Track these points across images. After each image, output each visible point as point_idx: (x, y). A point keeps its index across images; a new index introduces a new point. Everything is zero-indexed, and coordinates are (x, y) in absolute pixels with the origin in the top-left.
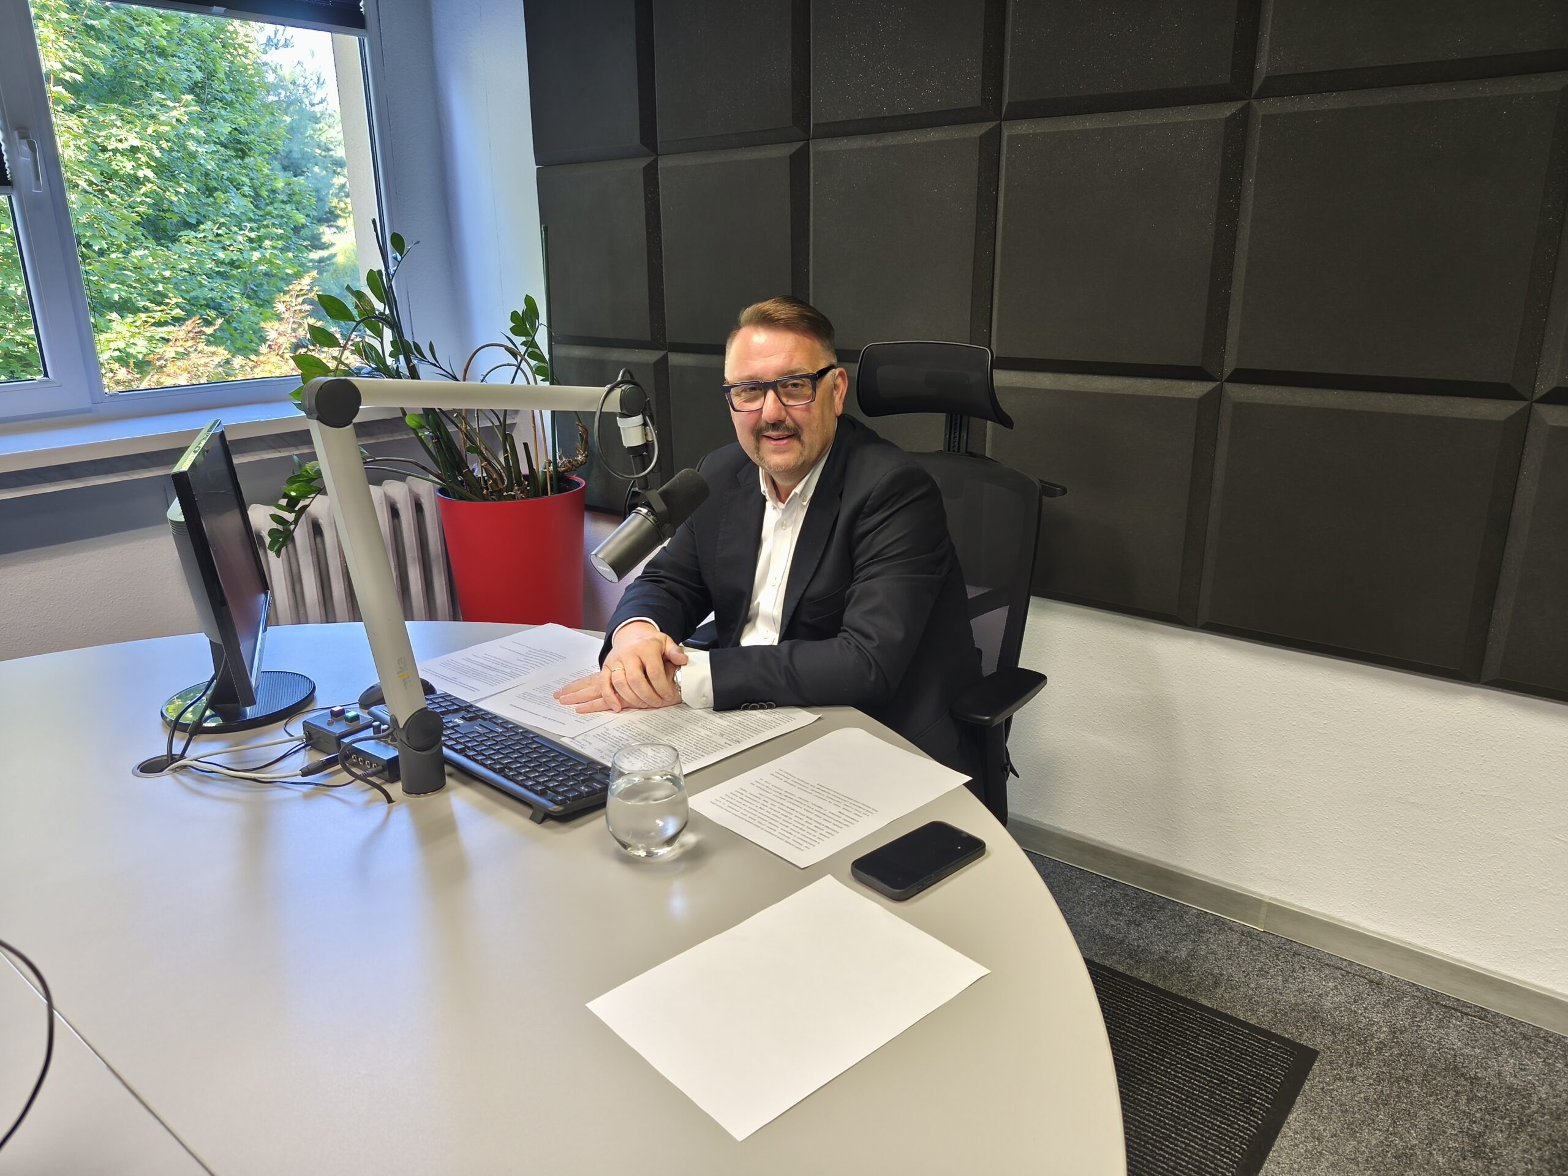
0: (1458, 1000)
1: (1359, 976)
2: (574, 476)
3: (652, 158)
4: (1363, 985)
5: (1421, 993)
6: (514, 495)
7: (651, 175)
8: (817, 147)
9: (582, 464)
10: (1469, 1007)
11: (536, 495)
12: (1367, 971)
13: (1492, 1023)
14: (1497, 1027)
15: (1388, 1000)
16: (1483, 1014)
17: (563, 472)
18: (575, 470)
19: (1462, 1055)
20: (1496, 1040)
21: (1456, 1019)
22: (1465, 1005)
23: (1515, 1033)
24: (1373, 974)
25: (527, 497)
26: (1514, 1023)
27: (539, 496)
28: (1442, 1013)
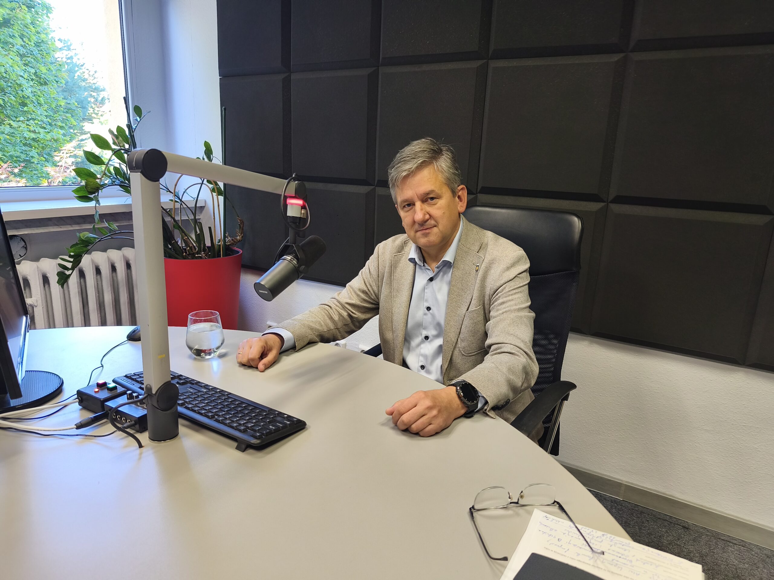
0: (729, 536)
1: (677, 524)
2: (235, 248)
3: (288, 74)
4: (680, 530)
5: (710, 533)
6: (201, 256)
7: (287, 83)
8: (383, 70)
9: (239, 241)
10: (736, 540)
11: (214, 257)
12: (680, 521)
13: (749, 549)
14: (753, 551)
15: (695, 538)
16: (743, 544)
17: (229, 245)
18: (235, 245)
19: (740, 568)
20: (754, 559)
21: (731, 547)
22: (733, 538)
23: (763, 554)
24: (684, 523)
25: (209, 257)
26: (760, 548)
27: (215, 257)
28: (723, 544)
